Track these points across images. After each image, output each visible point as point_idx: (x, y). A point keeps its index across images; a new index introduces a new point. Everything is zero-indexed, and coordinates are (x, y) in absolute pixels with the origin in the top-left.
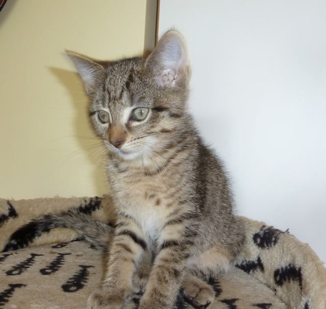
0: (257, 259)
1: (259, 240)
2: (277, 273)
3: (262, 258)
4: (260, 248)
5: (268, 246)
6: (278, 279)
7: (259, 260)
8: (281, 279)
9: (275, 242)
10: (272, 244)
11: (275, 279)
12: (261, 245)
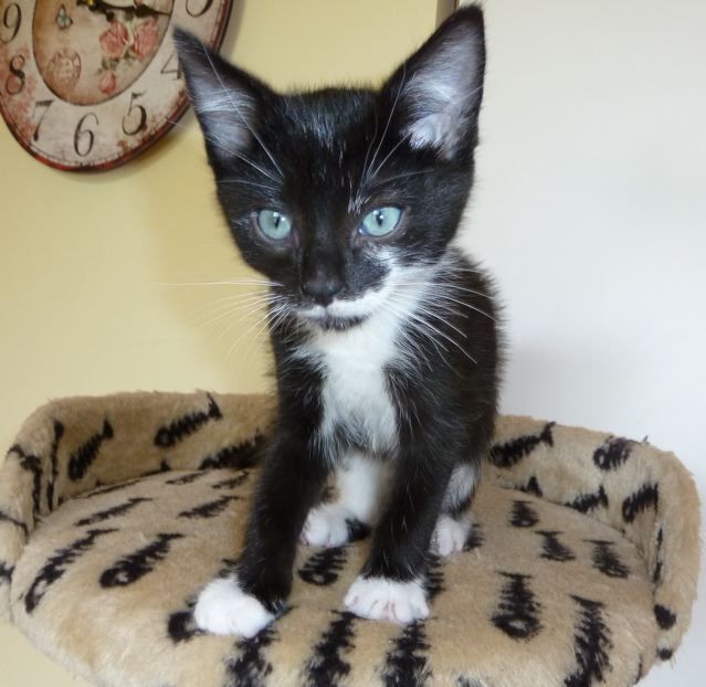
0: (598, 489)
1: (602, 459)
2: (626, 504)
3: (605, 487)
4: (604, 471)
5: (615, 465)
6: (627, 512)
7: (602, 490)
8: (631, 512)
9: (626, 457)
10: (622, 461)
11: (624, 514)
12: (605, 466)
